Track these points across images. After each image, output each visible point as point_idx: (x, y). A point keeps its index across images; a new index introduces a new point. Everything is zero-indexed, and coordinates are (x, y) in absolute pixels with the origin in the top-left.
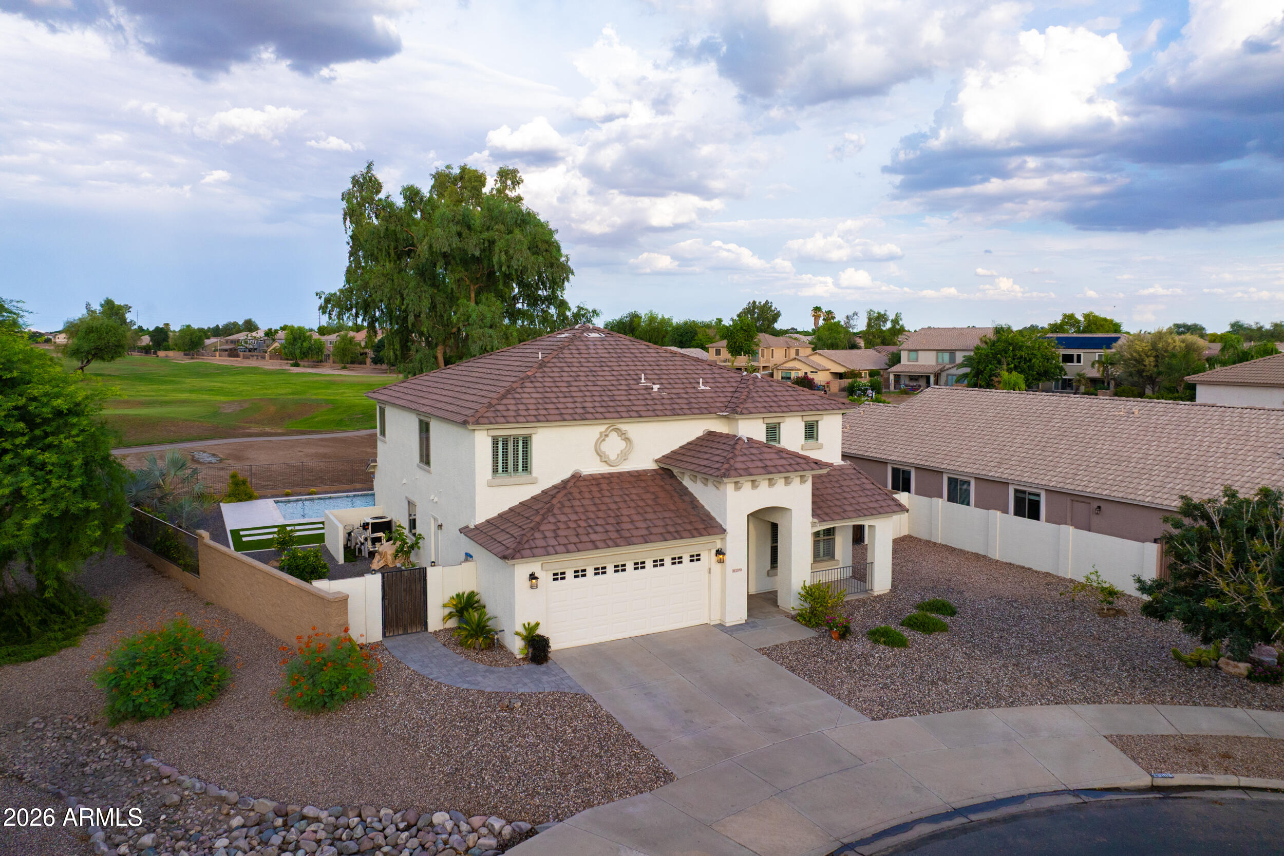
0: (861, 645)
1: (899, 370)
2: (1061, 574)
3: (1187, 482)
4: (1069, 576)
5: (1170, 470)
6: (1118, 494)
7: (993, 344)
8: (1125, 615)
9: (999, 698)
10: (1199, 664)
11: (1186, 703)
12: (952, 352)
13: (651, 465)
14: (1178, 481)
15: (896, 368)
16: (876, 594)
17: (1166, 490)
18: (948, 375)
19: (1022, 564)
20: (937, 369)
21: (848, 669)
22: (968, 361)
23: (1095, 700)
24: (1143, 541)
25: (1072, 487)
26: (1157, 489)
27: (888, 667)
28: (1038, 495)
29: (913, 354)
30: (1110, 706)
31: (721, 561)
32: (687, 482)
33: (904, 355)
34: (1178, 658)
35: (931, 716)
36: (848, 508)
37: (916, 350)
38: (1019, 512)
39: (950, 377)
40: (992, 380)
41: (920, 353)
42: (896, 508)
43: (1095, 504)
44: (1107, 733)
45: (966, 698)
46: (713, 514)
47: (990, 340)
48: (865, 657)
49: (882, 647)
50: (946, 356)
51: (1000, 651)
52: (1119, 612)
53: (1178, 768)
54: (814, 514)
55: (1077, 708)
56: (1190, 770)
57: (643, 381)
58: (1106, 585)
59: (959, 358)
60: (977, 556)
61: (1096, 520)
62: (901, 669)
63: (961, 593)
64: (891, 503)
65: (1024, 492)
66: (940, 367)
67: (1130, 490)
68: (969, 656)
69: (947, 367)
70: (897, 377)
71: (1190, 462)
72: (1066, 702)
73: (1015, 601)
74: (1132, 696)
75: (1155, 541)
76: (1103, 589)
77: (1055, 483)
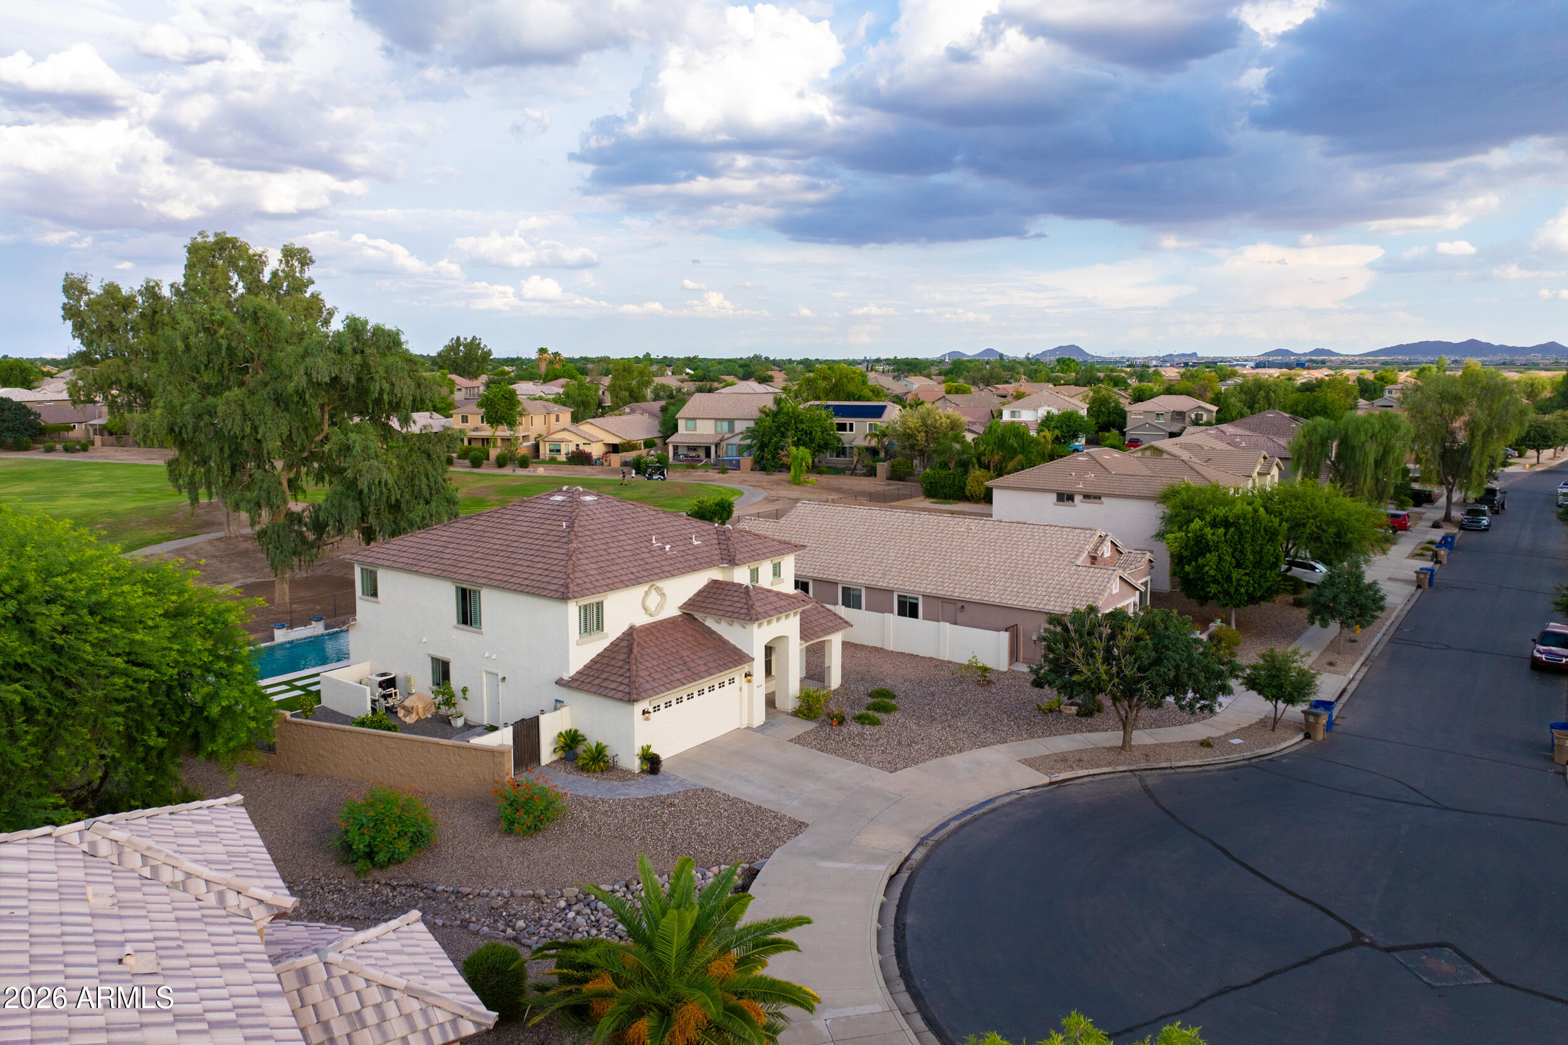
0: (855, 728)
1: (678, 440)
2: (941, 658)
3: (1020, 586)
4: (947, 659)
5: (1007, 576)
6: (977, 598)
7: (775, 415)
8: (994, 683)
9: (952, 749)
10: (1051, 711)
11: (1050, 735)
12: (731, 421)
13: (677, 613)
14: (1014, 585)
15: (673, 439)
16: (832, 689)
17: (1007, 593)
18: (728, 445)
19: (911, 652)
20: (717, 440)
21: (854, 744)
22: (750, 433)
23: (1003, 741)
24: (999, 631)
25: (943, 593)
26: (1001, 592)
27: (878, 740)
28: (917, 599)
29: (691, 423)
30: (1012, 743)
31: (749, 681)
32: (710, 623)
33: (681, 424)
34: (1040, 709)
35: (921, 765)
36: (817, 629)
37: (694, 419)
38: (902, 613)
39: (730, 447)
40: (778, 454)
41: (698, 421)
42: (845, 625)
43: (960, 605)
44: (1018, 759)
45: (934, 751)
46: (738, 646)
47: (770, 410)
48: (861, 735)
49: (868, 727)
50: (725, 425)
51: (936, 719)
52: (989, 682)
53: (1060, 771)
54: (801, 638)
55: (997, 747)
56: (1066, 771)
57: (654, 542)
58: (980, 665)
59: (740, 426)
60: (876, 648)
61: (960, 616)
62: (886, 740)
63: (883, 680)
64: (841, 621)
65: (906, 597)
66: (719, 437)
67: (984, 594)
68: (918, 725)
69: (727, 436)
70: (676, 448)
71: (1019, 570)
72: (989, 745)
73: (921, 681)
74: (1021, 735)
75: (1006, 630)
76: (980, 668)
77: (930, 590)
